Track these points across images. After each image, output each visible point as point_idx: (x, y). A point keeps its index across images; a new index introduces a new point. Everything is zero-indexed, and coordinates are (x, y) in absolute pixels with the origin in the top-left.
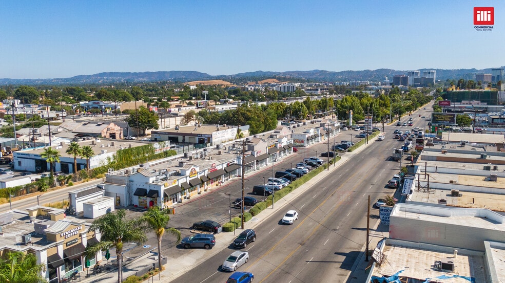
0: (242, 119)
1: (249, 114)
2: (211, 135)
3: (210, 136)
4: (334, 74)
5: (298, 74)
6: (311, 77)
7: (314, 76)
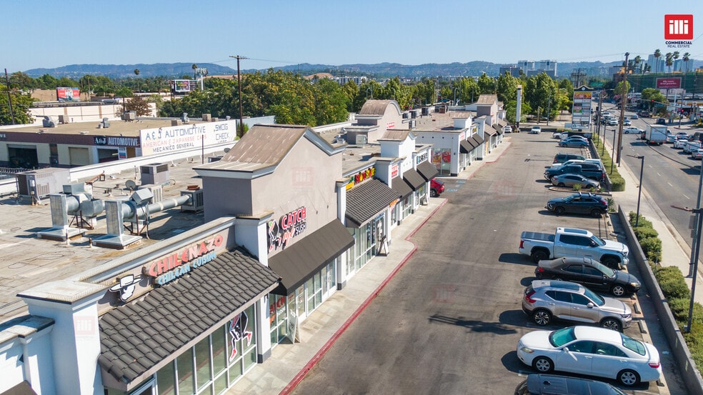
0: (256, 102)
1: (275, 88)
2: (139, 138)
3: (134, 143)
4: (411, 68)
5: (360, 68)
6: (378, 72)
7: (383, 72)
